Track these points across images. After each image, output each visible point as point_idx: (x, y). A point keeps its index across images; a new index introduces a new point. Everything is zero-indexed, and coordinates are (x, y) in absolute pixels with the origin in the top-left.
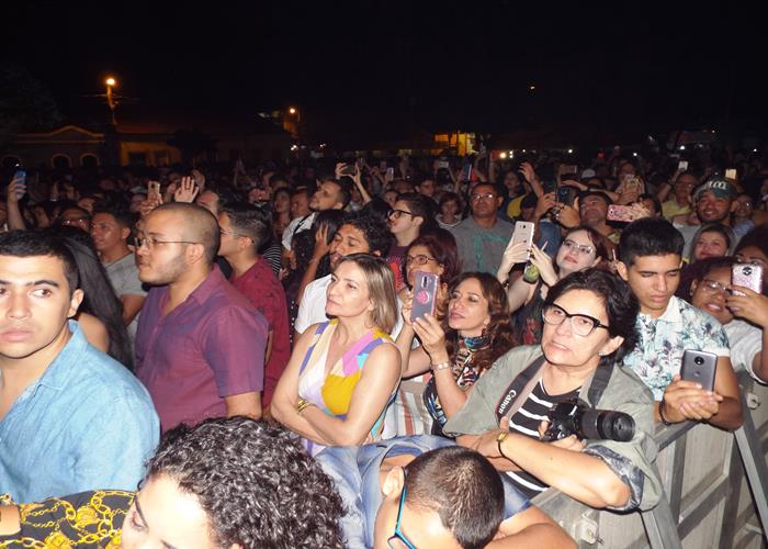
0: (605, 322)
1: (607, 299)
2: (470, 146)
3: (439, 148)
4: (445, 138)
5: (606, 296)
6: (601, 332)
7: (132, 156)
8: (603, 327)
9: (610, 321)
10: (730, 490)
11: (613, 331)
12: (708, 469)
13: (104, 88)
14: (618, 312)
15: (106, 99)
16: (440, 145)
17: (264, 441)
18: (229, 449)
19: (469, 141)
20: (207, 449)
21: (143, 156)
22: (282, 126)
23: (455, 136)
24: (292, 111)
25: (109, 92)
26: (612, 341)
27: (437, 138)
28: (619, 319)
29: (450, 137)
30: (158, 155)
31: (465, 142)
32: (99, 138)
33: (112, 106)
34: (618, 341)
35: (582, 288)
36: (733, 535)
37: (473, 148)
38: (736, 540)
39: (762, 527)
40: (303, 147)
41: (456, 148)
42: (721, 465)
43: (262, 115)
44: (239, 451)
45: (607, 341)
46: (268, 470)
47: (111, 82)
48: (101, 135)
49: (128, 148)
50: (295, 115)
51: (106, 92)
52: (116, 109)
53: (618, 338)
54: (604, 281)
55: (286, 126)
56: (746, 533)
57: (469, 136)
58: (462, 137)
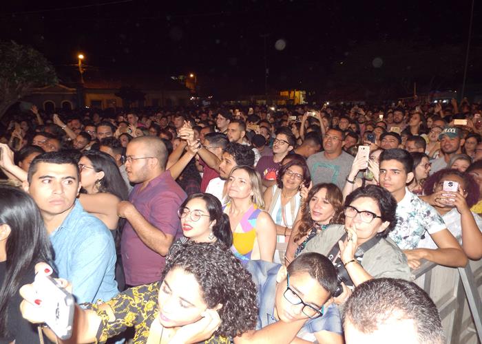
0: (379, 215)
1: (379, 201)
2: (302, 98)
3: (282, 100)
4: (287, 93)
5: (379, 200)
6: (377, 220)
7: (93, 102)
8: (379, 217)
9: (382, 214)
10: (457, 306)
11: (383, 219)
12: (444, 292)
13: (77, 60)
14: (385, 208)
15: (78, 67)
16: (283, 98)
17: (220, 252)
18: (205, 255)
19: (301, 96)
20: (195, 255)
21: (99, 102)
22: (185, 85)
23: (293, 92)
24: (192, 76)
25: (80, 63)
26: (383, 224)
27: (282, 93)
28: (386, 212)
29: (290, 93)
30: (109, 102)
31: (299, 96)
32: (73, 91)
33: (82, 72)
34: (387, 224)
35: (365, 196)
36: (460, 333)
37: (304, 100)
38: (462, 336)
39: (476, 330)
40: (198, 98)
41: (293, 100)
42: (452, 290)
43: (173, 78)
44: (209, 257)
45: (381, 224)
46: (223, 267)
47: (81, 57)
48: (75, 89)
49: (90, 97)
50: (193, 79)
51: (78, 63)
52: (83, 74)
53: (386, 222)
54: (377, 192)
55: (188, 85)
56: (468, 332)
57: (301, 93)
58: (297, 93)
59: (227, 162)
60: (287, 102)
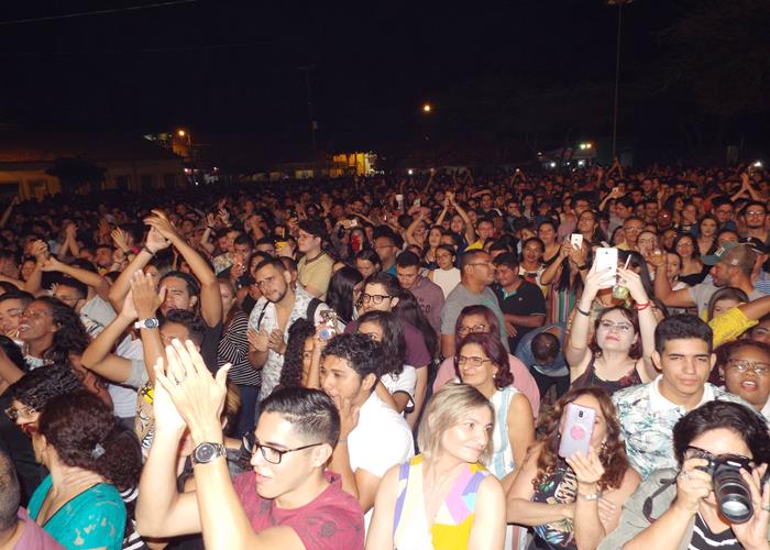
2: (368, 165)
3: (338, 168)
4: (343, 158)
16: (338, 165)
19: (367, 160)
22: (172, 149)
23: (353, 156)
24: (182, 133)
27: (335, 159)
29: (348, 157)
31: (364, 162)
37: (372, 167)
40: (195, 170)
41: (355, 168)
43: (148, 138)
50: (185, 137)
55: (176, 149)
57: (366, 155)
58: (360, 157)
59: (337, 375)
60: (345, 171)
